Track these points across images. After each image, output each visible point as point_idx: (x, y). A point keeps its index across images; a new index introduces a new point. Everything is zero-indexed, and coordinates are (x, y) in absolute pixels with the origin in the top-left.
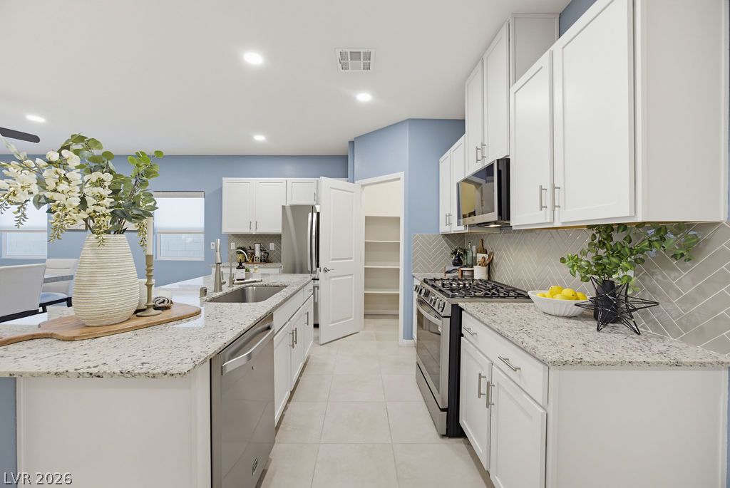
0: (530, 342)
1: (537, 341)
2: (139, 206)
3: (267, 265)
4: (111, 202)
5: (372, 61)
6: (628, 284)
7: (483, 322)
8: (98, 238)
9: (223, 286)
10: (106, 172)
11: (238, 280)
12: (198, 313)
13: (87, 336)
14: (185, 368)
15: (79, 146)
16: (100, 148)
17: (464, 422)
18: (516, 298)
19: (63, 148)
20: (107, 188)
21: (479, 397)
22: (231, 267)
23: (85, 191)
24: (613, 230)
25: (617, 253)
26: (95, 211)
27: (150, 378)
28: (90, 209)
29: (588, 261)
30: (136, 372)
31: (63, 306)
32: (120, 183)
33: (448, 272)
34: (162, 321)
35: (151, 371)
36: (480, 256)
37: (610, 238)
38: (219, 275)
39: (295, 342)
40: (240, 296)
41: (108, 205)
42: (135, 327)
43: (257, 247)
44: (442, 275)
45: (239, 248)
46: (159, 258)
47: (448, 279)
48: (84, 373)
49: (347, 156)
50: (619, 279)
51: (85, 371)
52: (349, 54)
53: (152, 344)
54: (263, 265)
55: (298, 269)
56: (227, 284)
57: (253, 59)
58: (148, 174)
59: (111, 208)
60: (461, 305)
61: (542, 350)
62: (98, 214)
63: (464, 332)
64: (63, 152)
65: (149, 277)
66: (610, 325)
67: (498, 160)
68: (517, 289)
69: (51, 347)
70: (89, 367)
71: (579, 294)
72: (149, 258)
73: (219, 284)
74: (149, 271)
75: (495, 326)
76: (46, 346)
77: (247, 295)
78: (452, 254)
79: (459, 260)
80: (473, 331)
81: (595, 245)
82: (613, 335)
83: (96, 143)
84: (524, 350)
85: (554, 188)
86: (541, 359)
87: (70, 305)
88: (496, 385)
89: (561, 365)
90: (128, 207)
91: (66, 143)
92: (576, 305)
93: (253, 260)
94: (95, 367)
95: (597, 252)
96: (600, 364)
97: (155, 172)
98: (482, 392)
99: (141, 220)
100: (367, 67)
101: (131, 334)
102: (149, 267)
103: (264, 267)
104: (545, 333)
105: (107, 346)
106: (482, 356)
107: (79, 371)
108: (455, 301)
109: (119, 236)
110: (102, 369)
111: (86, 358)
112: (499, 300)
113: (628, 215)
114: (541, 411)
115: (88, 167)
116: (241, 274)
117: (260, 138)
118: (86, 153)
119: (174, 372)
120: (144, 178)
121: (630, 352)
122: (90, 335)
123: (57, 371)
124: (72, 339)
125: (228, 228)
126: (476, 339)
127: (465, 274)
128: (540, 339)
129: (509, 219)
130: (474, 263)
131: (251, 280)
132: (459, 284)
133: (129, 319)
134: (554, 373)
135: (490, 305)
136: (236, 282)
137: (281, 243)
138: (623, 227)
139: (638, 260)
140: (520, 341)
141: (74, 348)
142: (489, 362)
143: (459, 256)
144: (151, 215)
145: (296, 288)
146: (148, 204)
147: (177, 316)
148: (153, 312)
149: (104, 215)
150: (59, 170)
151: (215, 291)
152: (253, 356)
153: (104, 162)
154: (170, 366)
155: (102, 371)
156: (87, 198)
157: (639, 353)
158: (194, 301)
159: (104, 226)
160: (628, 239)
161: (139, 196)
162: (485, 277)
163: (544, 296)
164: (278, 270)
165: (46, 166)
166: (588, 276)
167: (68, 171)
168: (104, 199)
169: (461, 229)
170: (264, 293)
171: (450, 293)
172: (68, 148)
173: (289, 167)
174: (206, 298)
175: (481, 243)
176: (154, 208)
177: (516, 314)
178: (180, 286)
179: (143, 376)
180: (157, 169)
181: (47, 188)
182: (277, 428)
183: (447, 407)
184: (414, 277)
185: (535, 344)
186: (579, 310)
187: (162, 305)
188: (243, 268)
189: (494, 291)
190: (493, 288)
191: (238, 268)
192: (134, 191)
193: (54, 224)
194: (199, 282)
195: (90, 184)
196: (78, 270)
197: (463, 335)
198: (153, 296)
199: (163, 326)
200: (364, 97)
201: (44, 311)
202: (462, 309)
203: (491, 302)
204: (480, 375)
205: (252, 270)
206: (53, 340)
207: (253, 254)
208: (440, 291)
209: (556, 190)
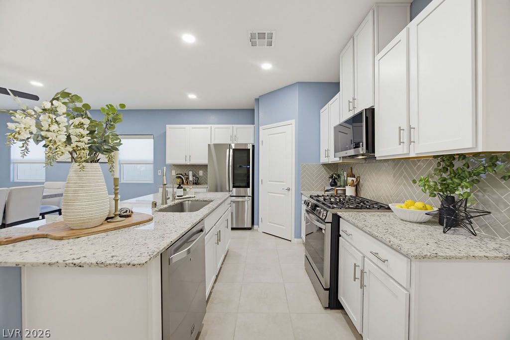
0: (395, 241)
1: (400, 240)
2: (109, 143)
3: (198, 186)
4: (89, 140)
5: (273, 40)
6: (467, 198)
7: (357, 227)
8: (79, 165)
9: (168, 201)
10: (85, 118)
11: (178, 196)
12: (151, 220)
13: (72, 236)
14: (143, 260)
15: (66, 100)
16: (81, 101)
17: (342, 298)
18: (378, 209)
19: (54, 99)
20: (86, 129)
21: (355, 281)
22: (173, 188)
23: (70, 131)
24: (454, 159)
25: (458, 176)
26: (77, 146)
27: (118, 268)
28: (74, 145)
29: (435, 182)
30: (108, 262)
31: (56, 215)
32: (95, 127)
33: (327, 191)
34: (126, 225)
35: (118, 262)
36: (350, 179)
37: (452, 165)
38: (165, 193)
39: (219, 240)
40: (179, 208)
41: (87, 141)
42: (106, 230)
43: (191, 173)
44: (323, 193)
45: (178, 174)
46: (122, 181)
47: (328, 196)
48: (69, 264)
49: (254, 110)
50: (460, 195)
51: (71, 261)
52: (257, 34)
53: (119, 242)
54: (195, 186)
55: (219, 189)
56: (171, 199)
57: (189, 38)
58: (115, 120)
59: (88, 144)
60: (339, 214)
61: (406, 247)
62: (79, 148)
63: (341, 233)
64: (54, 102)
65: (116, 194)
66: (453, 228)
67: (366, 109)
68: (379, 203)
69: (47, 244)
70: (74, 259)
71: (428, 206)
72: (116, 180)
73: (165, 199)
74: (116, 190)
75: (368, 229)
76: (43, 243)
77: (184, 207)
78: (330, 178)
79: (335, 182)
80: (349, 232)
81: (440, 170)
82: (457, 236)
83: (77, 98)
84: (391, 247)
85: (410, 128)
86: (405, 253)
87: (60, 214)
88: (367, 272)
89: (422, 258)
90: (101, 143)
91: (56, 95)
92: (426, 214)
93: (187, 183)
94: (78, 259)
95: (441, 175)
96: (451, 258)
97: (120, 119)
98: (356, 277)
99: (110, 153)
100: (270, 44)
101: (104, 234)
102: (116, 187)
103: (195, 188)
104: (406, 235)
105: (87, 243)
106: (356, 250)
107: (66, 262)
108: (334, 211)
109: (94, 164)
110: (83, 260)
111: (71, 252)
112: (366, 210)
113: (471, 147)
114: (405, 292)
115: (72, 115)
116: (180, 192)
117: (192, 96)
118: (71, 105)
119: (136, 263)
120: (112, 123)
121: (472, 249)
122: (74, 236)
123: (51, 262)
124: (61, 239)
125: (170, 160)
126: (351, 239)
127: (339, 192)
128: (403, 239)
129: (374, 152)
130: (346, 184)
131: (187, 196)
132: (336, 199)
133: (102, 224)
134: (415, 264)
135: (360, 214)
136: (177, 197)
137: (207, 171)
138: (463, 156)
139: (475, 181)
140: (388, 240)
141: (63, 245)
142: (361, 255)
143: (334, 180)
144: (117, 149)
145: (220, 202)
146: (115, 142)
147: (136, 222)
148: (119, 219)
149: (84, 149)
150: (51, 115)
151: (163, 204)
152: (191, 251)
153: (83, 112)
154: (133, 259)
155: (83, 262)
156: (71, 136)
157: (479, 250)
158: (148, 211)
159: (84, 157)
160: (466, 165)
161: (108, 136)
162: (353, 194)
163: (402, 207)
164: (205, 190)
165: (42, 113)
166: (435, 192)
167: (58, 115)
168: (83, 137)
169: (337, 160)
170: (197, 205)
171: (331, 206)
172: (57, 99)
173: (212, 117)
174: (156, 209)
175: (350, 171)
176: (120, 144)
177: (381, 221)
178: (137, 200)
179: (113, 266)
180: (121, 116)
181: (42, 128)
182: (207, 301)
183: (329, 287)
184: (302, 194)
185: (399, 242)
186: (429, 217)
187: (125, 214)
188: (182, 188)
189: (361, 204)
190: (361, 202)
191: (178, 188)
192: (105, 132)
193: (48, 155)
194: (150, 198)
195: (74, 126)
196: (66, 189)
197: (340, 236)
198: (119, 208)
199: (126, 229)
200: (267, 66)
201: (43, 218)
202: (339, 217)
203: (362, 212)
204: (355, 264)
205: (188, 190)
206: (48, 239)
207: (187, 178)
208: (323, 204)
209: (412, 129)
